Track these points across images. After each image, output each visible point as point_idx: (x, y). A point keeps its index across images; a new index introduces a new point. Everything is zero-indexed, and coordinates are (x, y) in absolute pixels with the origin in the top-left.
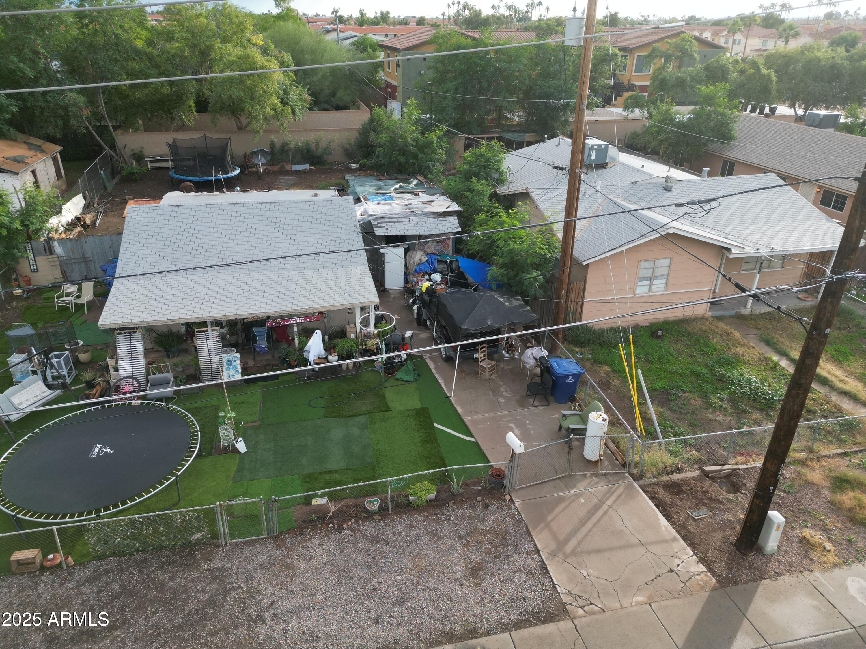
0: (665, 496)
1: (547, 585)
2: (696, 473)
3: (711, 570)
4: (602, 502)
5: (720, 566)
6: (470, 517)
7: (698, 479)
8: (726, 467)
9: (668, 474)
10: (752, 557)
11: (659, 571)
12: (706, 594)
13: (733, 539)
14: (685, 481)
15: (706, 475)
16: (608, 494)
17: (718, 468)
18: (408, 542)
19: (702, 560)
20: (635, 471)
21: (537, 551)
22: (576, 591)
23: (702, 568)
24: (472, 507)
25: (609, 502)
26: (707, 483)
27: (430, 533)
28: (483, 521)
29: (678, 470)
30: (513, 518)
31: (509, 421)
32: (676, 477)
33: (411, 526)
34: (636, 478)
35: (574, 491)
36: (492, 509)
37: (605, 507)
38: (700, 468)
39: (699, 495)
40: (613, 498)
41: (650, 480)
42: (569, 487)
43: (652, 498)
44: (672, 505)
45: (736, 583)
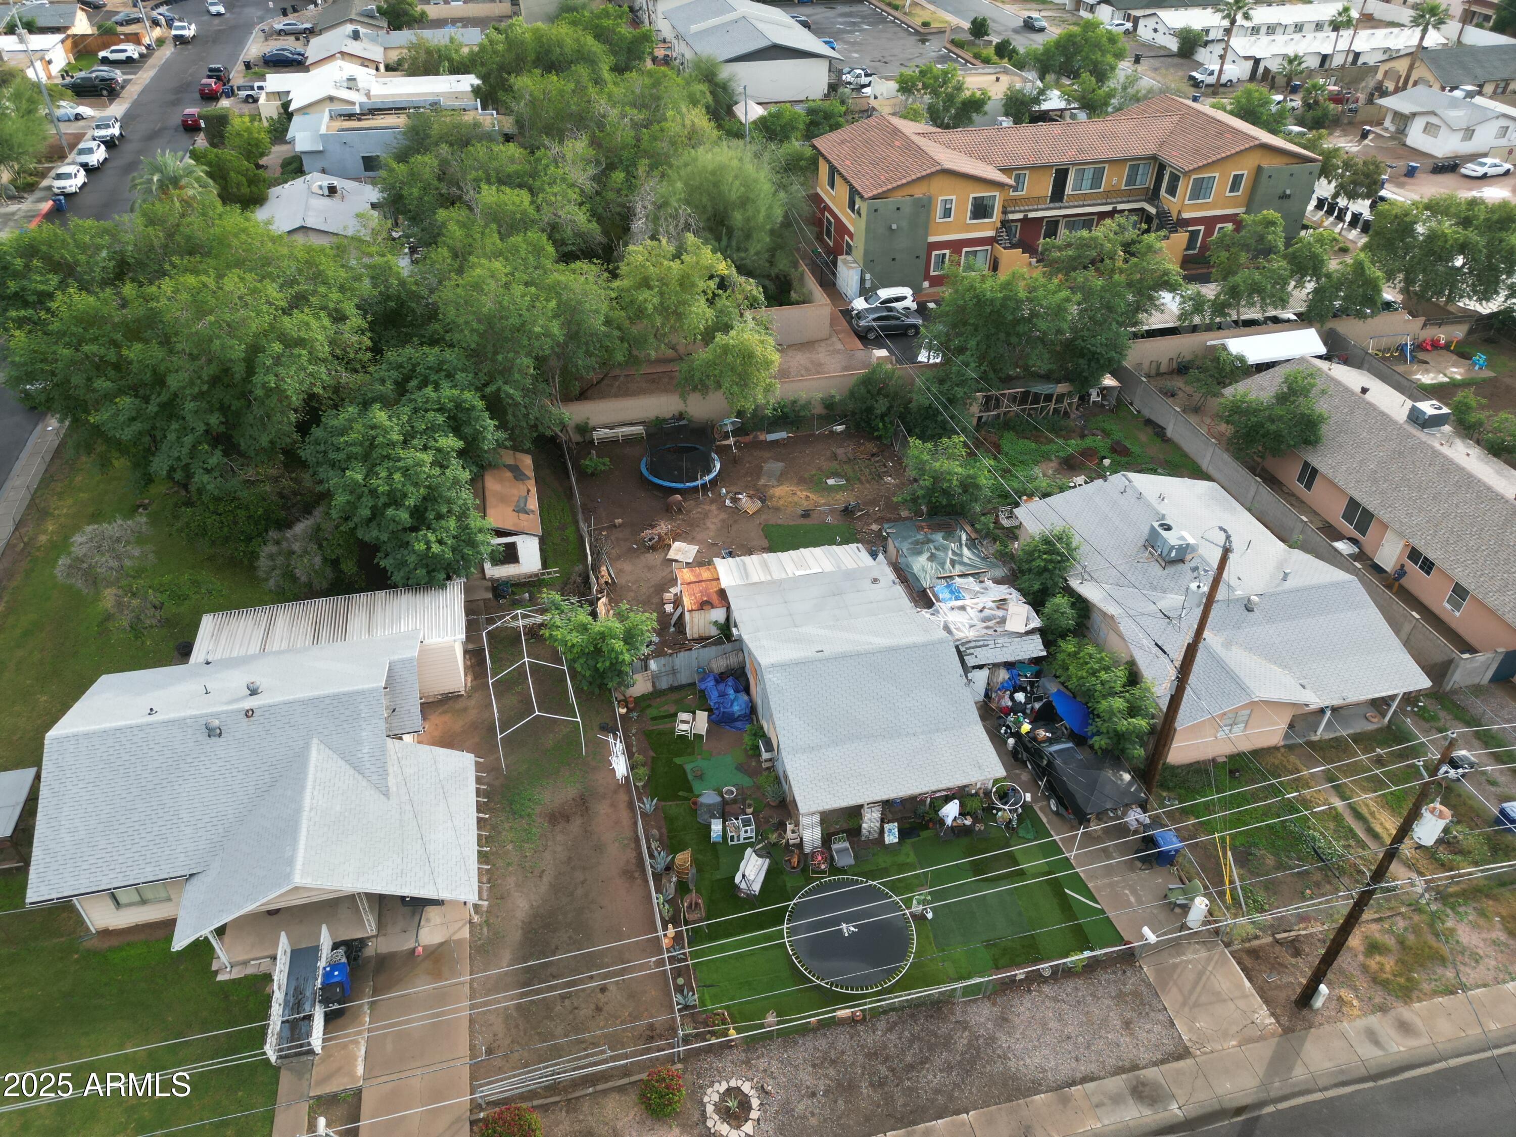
0: (1248, 962)
1: (1176, 1035)
2: (1270, 939)
3: (1278, 1021)
4: (1205, 968)
5: (1284, 1020)
6: (1115, 982)
7: (1271, 945)
8: (1292, 933)
9: (1250, 940)
10: (1305, 1012)
11: (1245, 1023)
12: (1276, 1039)
13: (1294, 998)
14: (1260, 946)
15: (1277, 941)
16: (1209, 960)
17: (1285, 935)
18: (1078, 1002)
19: (1273, 1014)
20: (1225, 939)
21: (1165, 1009)
22: (1194, 1038)
23: (1273, 1020)
24: (1114, 973)
25: (1210, 968)
26: (1278, 948)
27: (1091, 995)
28: (1125, 985)
29: (1257, 937)
30: (1144, 981)
31: (1124, 888)
32: (1256, 943)
33: (1077, 989)
34: (1227, 945)
35: (1184, 958)
36: (1128, 974)
37: (1208, 973)
38: (1273, 935)
39: (1272, 960)
40: (1212, 964)
41: (1237, 946)
42: (1179, 954)
43: (1239, 963)
44: (1253, 969)
45: (1293, 1031)
